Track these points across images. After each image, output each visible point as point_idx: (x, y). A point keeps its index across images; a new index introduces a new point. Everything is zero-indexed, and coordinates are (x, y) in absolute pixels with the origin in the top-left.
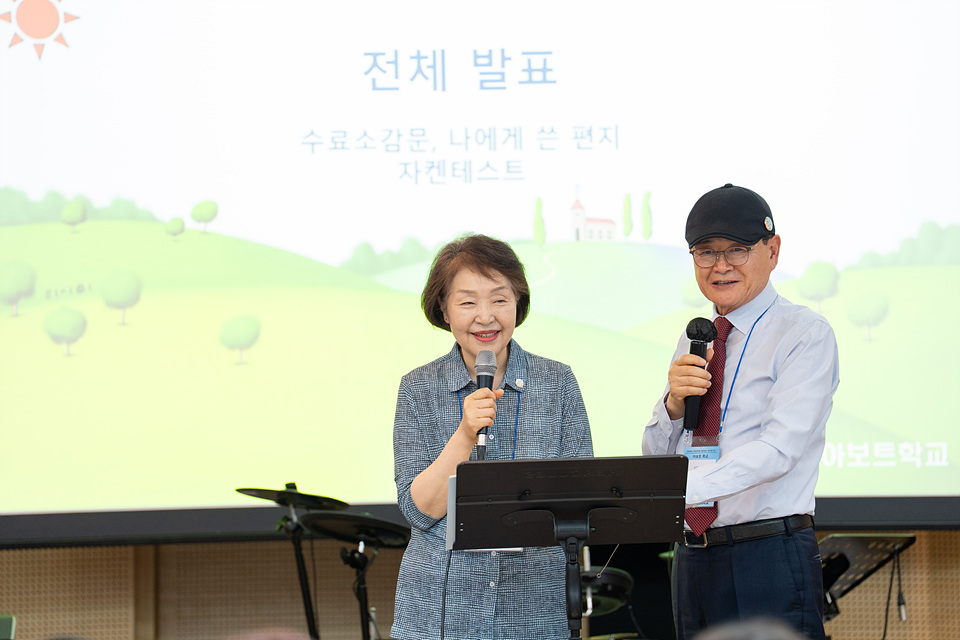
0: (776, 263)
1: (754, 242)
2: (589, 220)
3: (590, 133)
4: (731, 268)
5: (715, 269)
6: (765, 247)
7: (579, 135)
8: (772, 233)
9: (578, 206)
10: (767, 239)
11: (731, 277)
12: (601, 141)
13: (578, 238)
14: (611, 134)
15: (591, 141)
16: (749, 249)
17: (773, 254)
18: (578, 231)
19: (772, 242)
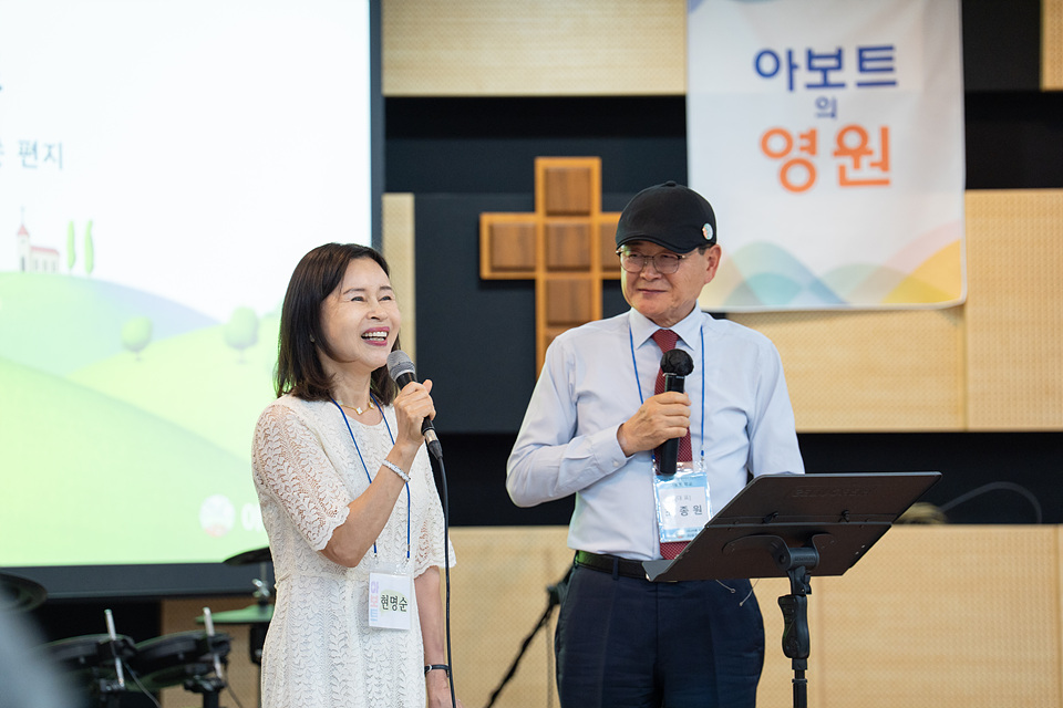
0: (713, 276)
1: (688, 250)
2: (34, 249)
3: (35, 149)
4: (659, 276)
5: (642, 275)
6: (700, 257)
7: (24, 150)
8: (713, 241)
9: (23, 231)
10: (704, 249)
11: (658, 285)
12: (46, 159)
13: (23, 268)
14: (55, 152)
15: (36, 158)
16: (679, 258)
17: (711, 265)
18: (23, 261)
19: (709, 252)
